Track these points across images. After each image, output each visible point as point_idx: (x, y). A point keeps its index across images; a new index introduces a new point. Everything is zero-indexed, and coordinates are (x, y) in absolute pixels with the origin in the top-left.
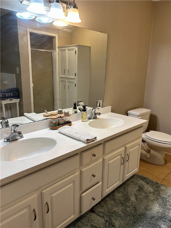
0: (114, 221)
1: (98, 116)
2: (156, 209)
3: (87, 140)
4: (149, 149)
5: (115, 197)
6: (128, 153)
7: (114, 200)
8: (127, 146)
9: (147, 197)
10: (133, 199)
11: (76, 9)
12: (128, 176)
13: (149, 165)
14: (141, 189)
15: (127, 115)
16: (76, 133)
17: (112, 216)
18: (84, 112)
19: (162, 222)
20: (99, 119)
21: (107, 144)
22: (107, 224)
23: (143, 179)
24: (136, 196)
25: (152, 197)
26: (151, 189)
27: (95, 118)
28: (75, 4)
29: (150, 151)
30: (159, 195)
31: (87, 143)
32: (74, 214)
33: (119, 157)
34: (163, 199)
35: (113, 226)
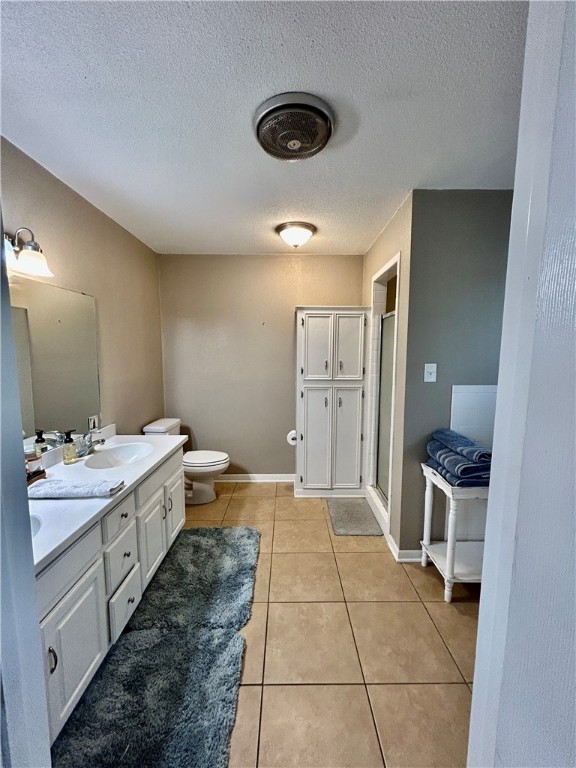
0: (174, 619)
1: (97, 447)
2: (228, 564)
3: (111, 490)
4: (189, 482)
5: (162, 582)
6: (168, 496)
7: (162, 587)
8: (167, 484)
9: (210, 556)
10: (191, 568)
11: (39, 253)
12: (173, 536)
13: (196, 508)
14: (197, 548)
15: (143, 433)
16: (76, 487)
17: (169, 614)
18: (71, 445)
19: (242, 577)
20: (99, 452)
21: (141, 489)
22: (164, 630)
23: (195, 532)
24: (194, 562)
25: (217, 552)
26: (212, 542)
27: (92, 452)
28: (36, 244)
29: (192, 485)
30: (225, 543)
31: (111, 495)
32: (100, 650)
33: (158, 507)
34: (231, 546)
35: (175, 627)
